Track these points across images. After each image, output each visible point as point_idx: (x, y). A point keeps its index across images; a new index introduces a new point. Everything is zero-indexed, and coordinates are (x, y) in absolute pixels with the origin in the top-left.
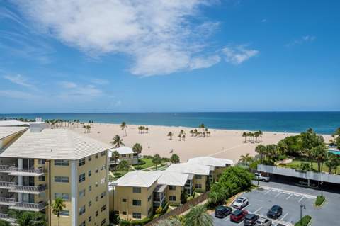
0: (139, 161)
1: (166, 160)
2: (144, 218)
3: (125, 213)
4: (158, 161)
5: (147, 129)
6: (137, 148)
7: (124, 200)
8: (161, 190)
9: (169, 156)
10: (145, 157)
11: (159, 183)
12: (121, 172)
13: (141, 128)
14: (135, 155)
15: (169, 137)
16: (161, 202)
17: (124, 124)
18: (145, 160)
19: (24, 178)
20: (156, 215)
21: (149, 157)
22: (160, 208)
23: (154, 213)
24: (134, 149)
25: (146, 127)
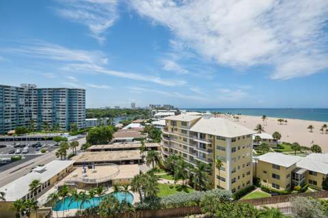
0: (278, 145)
1: (305, 148)
2: (282, 189)
3: (265, 181)
4: (296, 148)
5: (286, 121)
6: (277, 136)
7: (265, 172)
8: (300, 172)
9: (310, 146)
10: (284, 143)
11: (298, 166)
12: (262, 151)
13: (280, 121)
14: (274, 140)
15: (310, 130)
16: (300, 182)
17: (264, 117)
18: (284, 146)
19: (201, 143)
20: (294, 191)
21: (288, 144)
22: (299, 187)
23: (292, 189)
24: (273, 136)
25: (285, 119)
